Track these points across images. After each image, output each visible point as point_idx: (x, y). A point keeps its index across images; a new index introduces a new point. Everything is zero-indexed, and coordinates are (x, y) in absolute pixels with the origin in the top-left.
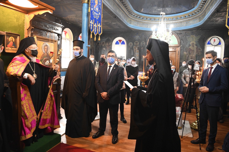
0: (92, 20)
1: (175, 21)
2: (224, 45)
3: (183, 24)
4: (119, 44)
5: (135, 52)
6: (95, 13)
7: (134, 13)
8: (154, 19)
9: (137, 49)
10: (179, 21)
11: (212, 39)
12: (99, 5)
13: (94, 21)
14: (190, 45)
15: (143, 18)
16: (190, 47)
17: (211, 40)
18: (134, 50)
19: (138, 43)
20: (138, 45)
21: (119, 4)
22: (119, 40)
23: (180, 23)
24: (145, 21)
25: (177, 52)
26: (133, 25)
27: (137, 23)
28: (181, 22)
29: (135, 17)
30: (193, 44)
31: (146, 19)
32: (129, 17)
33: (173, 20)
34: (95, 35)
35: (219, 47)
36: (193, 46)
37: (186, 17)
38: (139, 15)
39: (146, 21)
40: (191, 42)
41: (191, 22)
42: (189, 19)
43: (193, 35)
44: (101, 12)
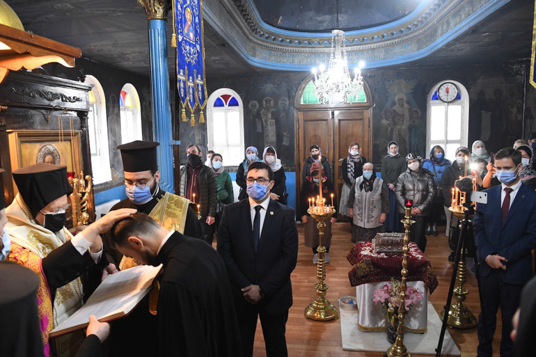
0: (181, 70)
1: (358, 47)
2: (468, 99)
3: (376, 53)
4: (223, 106)
5: (267, 124)
6: (188, 47)
7: (261, 29)
8: (309, 43)
9: (270, 116)
10: (367, 46)
11: (442, 87)
12: (195, 23)
13: (187, 72)
14: (394, 104)
15: (282, 41)
16: (395, 108)
17: (440, 91)
18: (263, 120)
19: (272, 102)
20: (272, 106)
21: (232, 10)
22: (222, 96)
23: (370, 52)
24: (287, 48)
25: (366, 121)
26: (260, 60)
27: (267, 53)
28: (373, 49)
29: (264, 39)
30: (402, 99)
31: (290, 42)
32: (250, 40)
33: (354, 43)
34: (192, 111)
35: (458, 104)
36: (402, 106)
37: (385, 38)
38: (273, 34)
39: (289, 49)
40: (396, 94)
41: (397, 50)
42: (393, 41)
43: (401, 78)
44: (200, 42)
